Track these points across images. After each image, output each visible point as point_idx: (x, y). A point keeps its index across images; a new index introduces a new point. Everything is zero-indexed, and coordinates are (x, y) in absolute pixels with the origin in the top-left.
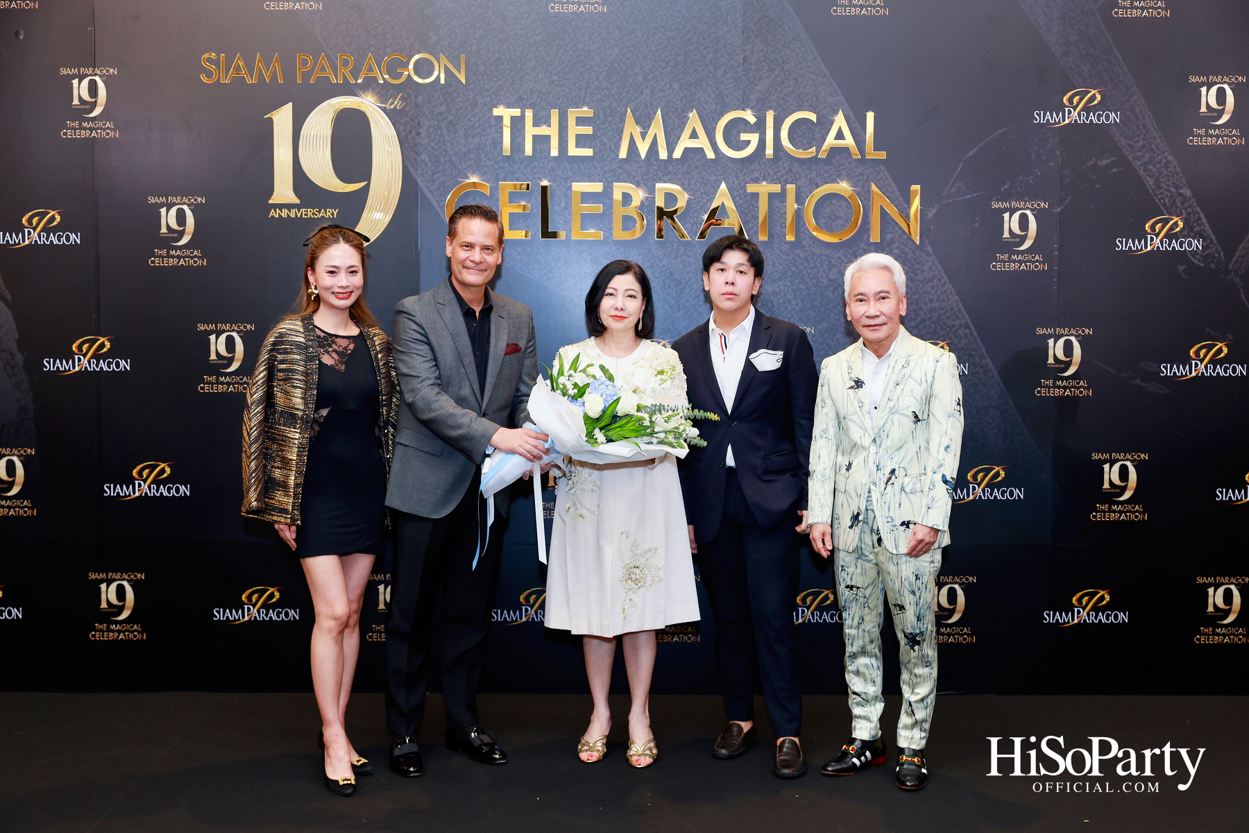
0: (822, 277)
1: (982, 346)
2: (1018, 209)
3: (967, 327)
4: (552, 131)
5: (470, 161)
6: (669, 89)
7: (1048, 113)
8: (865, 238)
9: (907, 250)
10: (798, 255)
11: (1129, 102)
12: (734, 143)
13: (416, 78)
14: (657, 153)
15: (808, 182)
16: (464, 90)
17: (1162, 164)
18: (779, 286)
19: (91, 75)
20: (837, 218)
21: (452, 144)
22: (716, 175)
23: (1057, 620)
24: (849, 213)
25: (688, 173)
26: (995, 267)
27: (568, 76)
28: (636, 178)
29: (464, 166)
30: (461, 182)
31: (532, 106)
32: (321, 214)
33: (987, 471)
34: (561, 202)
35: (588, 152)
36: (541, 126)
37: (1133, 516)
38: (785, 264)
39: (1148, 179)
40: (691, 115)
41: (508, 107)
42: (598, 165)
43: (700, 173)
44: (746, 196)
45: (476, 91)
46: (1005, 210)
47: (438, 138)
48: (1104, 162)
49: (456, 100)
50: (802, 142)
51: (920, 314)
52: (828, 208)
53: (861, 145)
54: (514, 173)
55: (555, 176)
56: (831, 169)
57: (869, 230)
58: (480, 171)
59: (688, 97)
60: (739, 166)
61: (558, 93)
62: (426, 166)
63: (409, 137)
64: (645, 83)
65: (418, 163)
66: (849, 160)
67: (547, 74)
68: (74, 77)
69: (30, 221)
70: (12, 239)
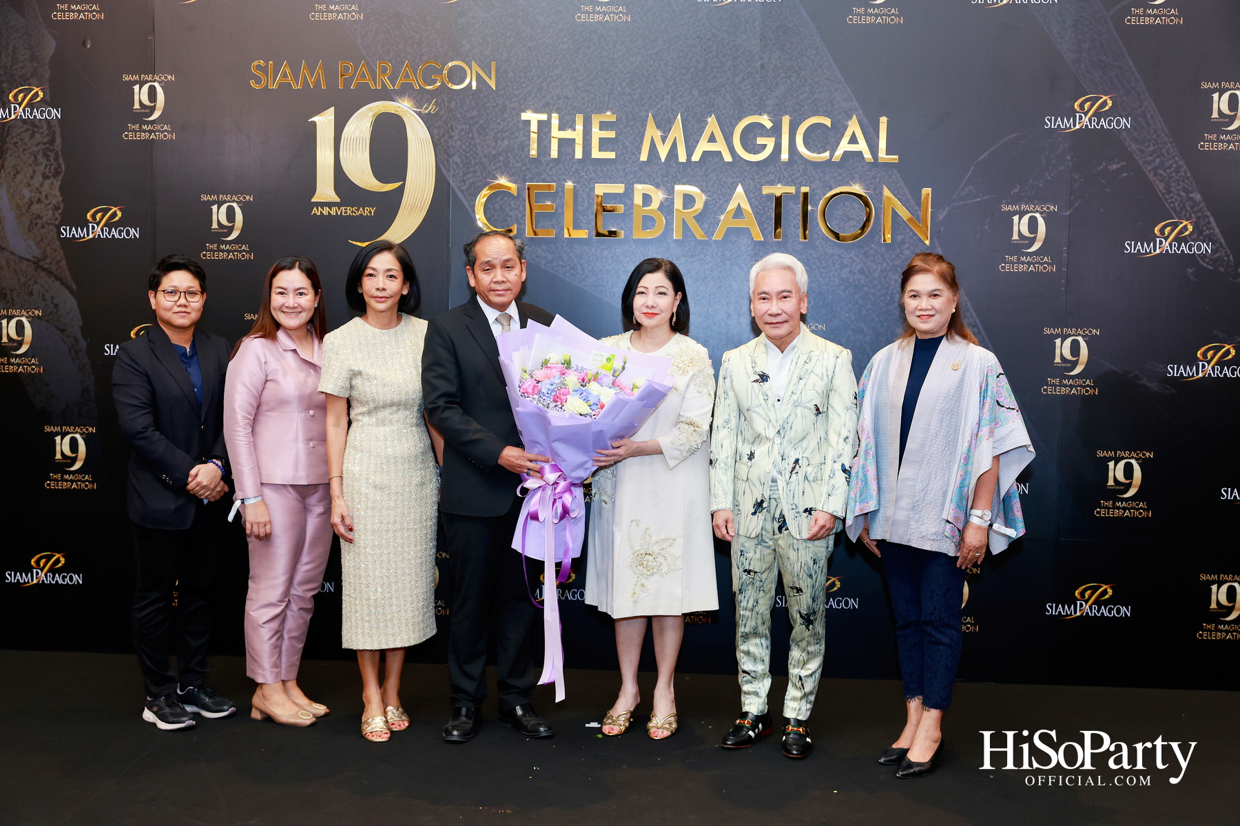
0: (834, 276)
2: (1028, 212)
4: (577, 134)
5: (499, 162)
6: (689, 94)
7: (1059, 119)
8: (876, 239)
10: (811, 255)
11: (1140, 107)
12: (751, 147)
13: (452, 86)
14: (676, 156)
15: (821, 185)
16: (494, 95)
17: (1173, 169)
19: (151, 81)
20: (849, 219)
21: (483, 147)
22: (732, 178)
23: (1060, 612)
24: (861, 215)
25: (707, 176)
26: (1003, 268)
27: (593, 82)
28: (656, 181)
29: (494, 168)
30: (491, 182)
31: (558, 111)
32: (359, 212)
34: (584, 202)
35: (611, 155)
36: (566, 130)
37: (1137, 513)
39: (1158, 183)
40: (710, 120)
41: (537, 111)
42: (620, 167)
43: (717, 175)
44: (762, 197)
45: (505, 96)
46: (1015, 213)
47: (469, 140)
48: (1114, 167)
50: (817, 146)
52: (841, 210)
53: (874, 148)
54: (539, 174)
55: (580, 177)
56: (844, 172)
57: (880, 231)
58: (508, 172)
59: (707, 102)
60: (755, 168)
61: (583, 98)
62: (458, 166)
63: (443, 140)
64: (666, 90)
65: (449, 164)
66: (862, 164)
67: (573, 80)
68: (135, 83)
69: (94, 216)
70: (77, 233)
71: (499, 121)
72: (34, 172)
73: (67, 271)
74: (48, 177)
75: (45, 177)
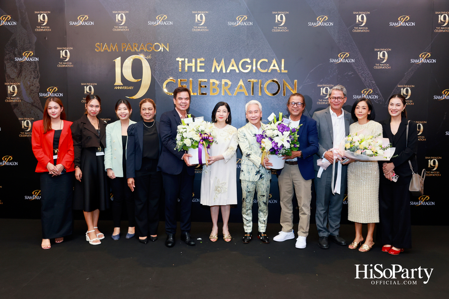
0: (269, 106)
2: (325, 87)
4: (193, 64)
5: (170, 73)
6: (226, 53)
7: (334, 59)
8: (281, 95)
10: (262, 100)
11: (357, 56)
12: (244, 68)
13: (155, 50)
14: (222, 71)
15: (265, 79)
16: (168, 53)
17: (367, 74)
19: (65, 49)
20: (273, 89)
21: (165, 68)
22: (239, 77)
24: (277, 88)
25: (231, 77)
26: (318, 103)
27: (198, 49)
28: (216, 78)
29: (168, 75)
30: (168, 79)
31: (187, 58)
32: (129, 88)
34: (195, 85)
35: (203, 71)
36: (190, 63)
39: (362, 78)
40: (232, 60)
41: (181, 58)
42: (206, 74)
43: (235, 76)
44: (248, 83)
45: (172, 53)
46: (321, 87)
47: (161, 67)
48: (350, 73)
49: (166, 56)
50: (264, 68)
52: (271, 86)
53: (280, 68)
54: (182, 76)
55: (194, 77)
56: (272, 75)
57: (282, 93)
58: (173, 76)
59: (231, 55)
60: (246, 74)
61: (195, 54)
62: (158, 74)
63: (153, 66)
64: (219, 51)
65: (155, 74)
66: (277, 73)
67: (192, 49)
68: (61, 50)
69: (49, 90)
70: (44, 95)
71: (170, 61)
72: (31, 77)
73: (41, 106)
74: (35, 78)
75: (34, 78)
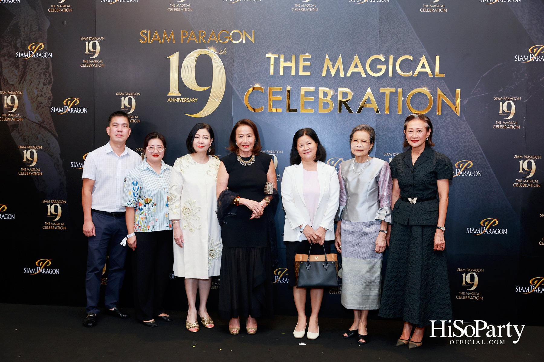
1: (488, 163)
2: (507, 100)
3: (481, 154)
4: (292, 64)
5: (256, 77)
6: (345, 45)
7: (522, 56)
8: (434, 113)
9: (454, 119)
12: (375, 69)
13: (233, 42)
14: (339, 74)
15: (408, 88)
16: (253, 46)
18: (394, 134)
19: (94, 40)
20: (421, 104)
21: (248, 70)
22: (366, 84)
23: (522, 291)
24: (427, 102)
25: (353, 83)
26: (495, 127)
27: (300, 40)
28: (330, 85)
29: (253, 80)
30: (252, 87)
31: (284, 53)
32: (190, 101)
33: (490, 221)
34: (296, 96)
35: (308, 74)
36: (287, 62)
38: (397, 125)
40: (355, 57)
41: (273, 53)
42: (312, 79)
43: (358, 83)
44: (379, 94)
45: (259, 46)
46: (500, 101)
47: (242, 67)
50: (406, 69)
51: (459, 148)
52: (417, 99)
53: (433, 70)
54: (274, 83)
55: (294, 84)
56: (419, 82)
57: (436, 109)
58: (260, 82)
59: (354, 49)
60: (376, 80)
61: (295, 47)
62: (236, 79)
63: (229, 67)
64: (334, 43)
65: (232, 78)
66: (427, 78)
67: (291, 39)
68: (86, 41)
69: (66, 103)
70: (59, 110)
71: (255, 58)
72: (39, 82)
73: (54, 128)
74: (46, 85)
75: (44, 84)
